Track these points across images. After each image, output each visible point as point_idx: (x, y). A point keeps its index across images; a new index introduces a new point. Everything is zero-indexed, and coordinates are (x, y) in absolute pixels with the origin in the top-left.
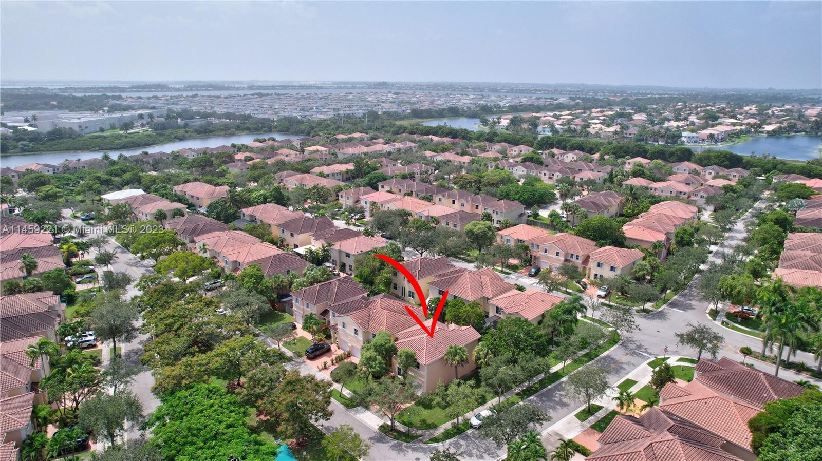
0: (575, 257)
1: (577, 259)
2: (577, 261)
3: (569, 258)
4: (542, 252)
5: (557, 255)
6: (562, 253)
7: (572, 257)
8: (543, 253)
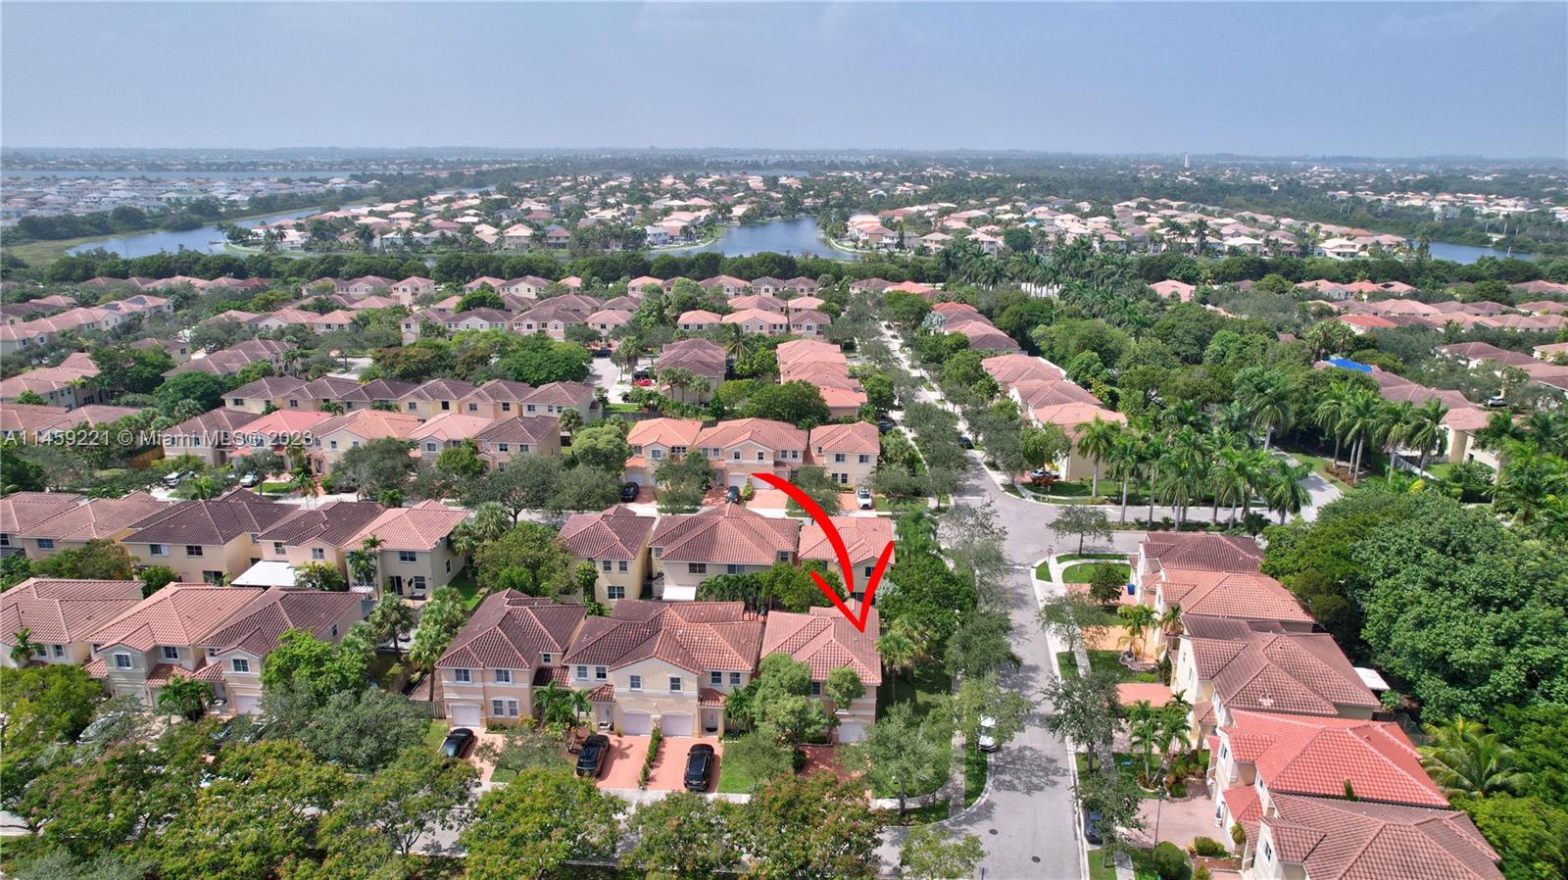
0: (790, 455)
1: (795, 456)
2: (794, 460)
3: (780, 459)
4: (729, 457)
5: (761, 458)
6: (768, 452)
7: (784, 456)
8: (733, 461)
